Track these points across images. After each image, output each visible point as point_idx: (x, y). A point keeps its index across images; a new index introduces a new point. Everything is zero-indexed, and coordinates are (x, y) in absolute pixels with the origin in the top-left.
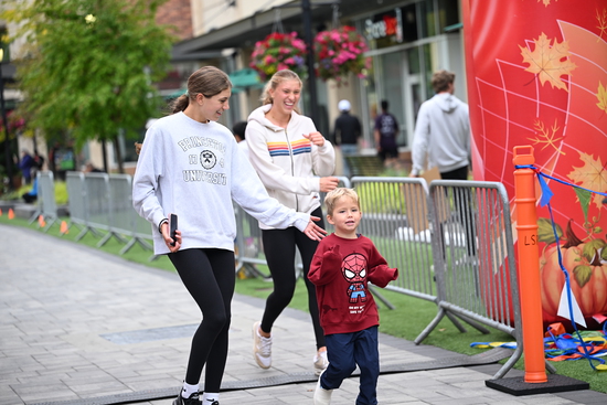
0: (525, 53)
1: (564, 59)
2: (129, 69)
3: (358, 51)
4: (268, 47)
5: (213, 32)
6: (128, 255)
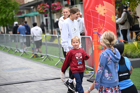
0: (96, 8)
1: (104, 10)
2: (10, 11)
3: (61, 7)
4: (41, 6)
5: (29, 3)
6: (9, 52)
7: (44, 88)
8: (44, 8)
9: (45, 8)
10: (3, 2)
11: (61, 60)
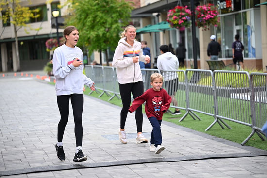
2: (113, 20)
3: (214, 15)
4: (174, 12)
5: (149, 5)
6: (112, 101)
7: (189, 175)
8: (181, 17)
9: (184, 16)
10: (101, 5)
11: (217, 121)
